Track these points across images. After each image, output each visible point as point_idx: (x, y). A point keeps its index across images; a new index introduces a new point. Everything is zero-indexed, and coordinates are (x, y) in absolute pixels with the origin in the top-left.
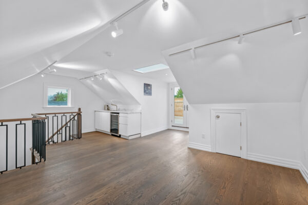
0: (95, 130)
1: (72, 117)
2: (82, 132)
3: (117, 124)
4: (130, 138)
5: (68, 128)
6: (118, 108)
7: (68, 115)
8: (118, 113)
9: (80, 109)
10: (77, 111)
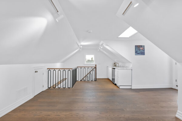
0: (107, 78)
1: (92, 69)
2: (97, 78)
3: (115, 76)
4: (121, 87)
5: (90, 75)
6: (120, 65)
7: (90, 68)
8: (115, 69)
9: (96, 65)
10: (95, 66)
